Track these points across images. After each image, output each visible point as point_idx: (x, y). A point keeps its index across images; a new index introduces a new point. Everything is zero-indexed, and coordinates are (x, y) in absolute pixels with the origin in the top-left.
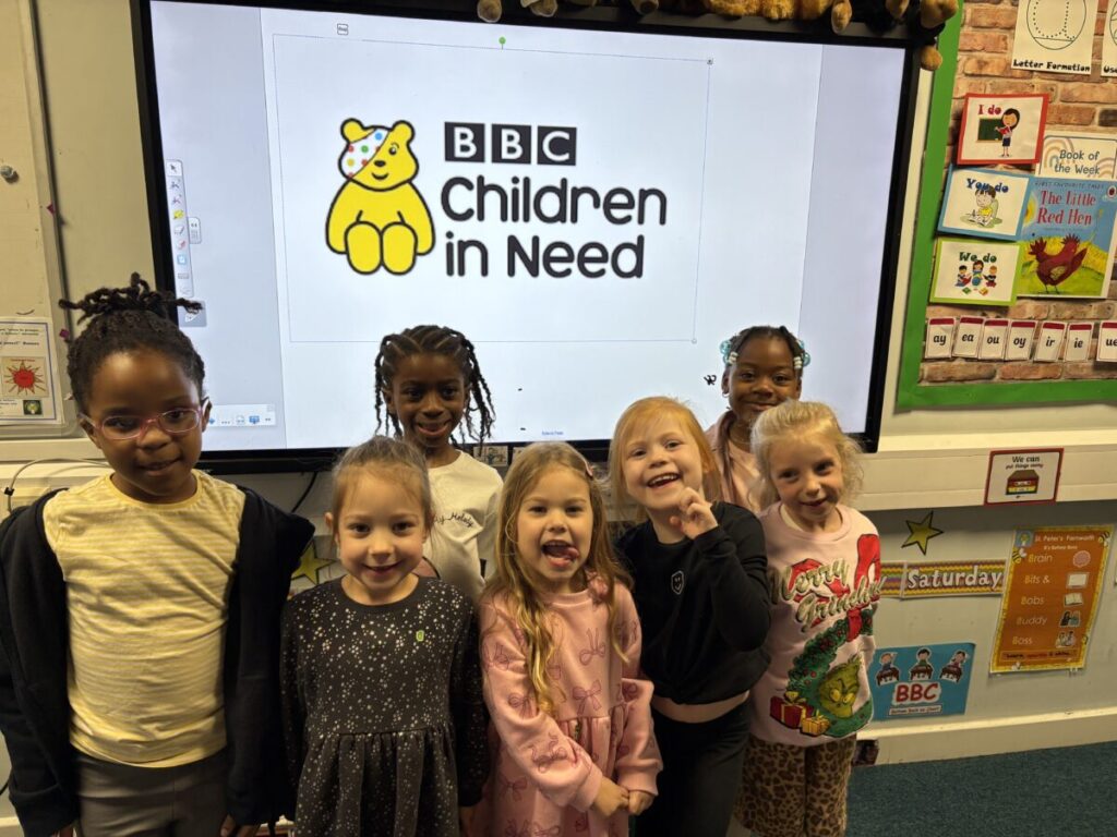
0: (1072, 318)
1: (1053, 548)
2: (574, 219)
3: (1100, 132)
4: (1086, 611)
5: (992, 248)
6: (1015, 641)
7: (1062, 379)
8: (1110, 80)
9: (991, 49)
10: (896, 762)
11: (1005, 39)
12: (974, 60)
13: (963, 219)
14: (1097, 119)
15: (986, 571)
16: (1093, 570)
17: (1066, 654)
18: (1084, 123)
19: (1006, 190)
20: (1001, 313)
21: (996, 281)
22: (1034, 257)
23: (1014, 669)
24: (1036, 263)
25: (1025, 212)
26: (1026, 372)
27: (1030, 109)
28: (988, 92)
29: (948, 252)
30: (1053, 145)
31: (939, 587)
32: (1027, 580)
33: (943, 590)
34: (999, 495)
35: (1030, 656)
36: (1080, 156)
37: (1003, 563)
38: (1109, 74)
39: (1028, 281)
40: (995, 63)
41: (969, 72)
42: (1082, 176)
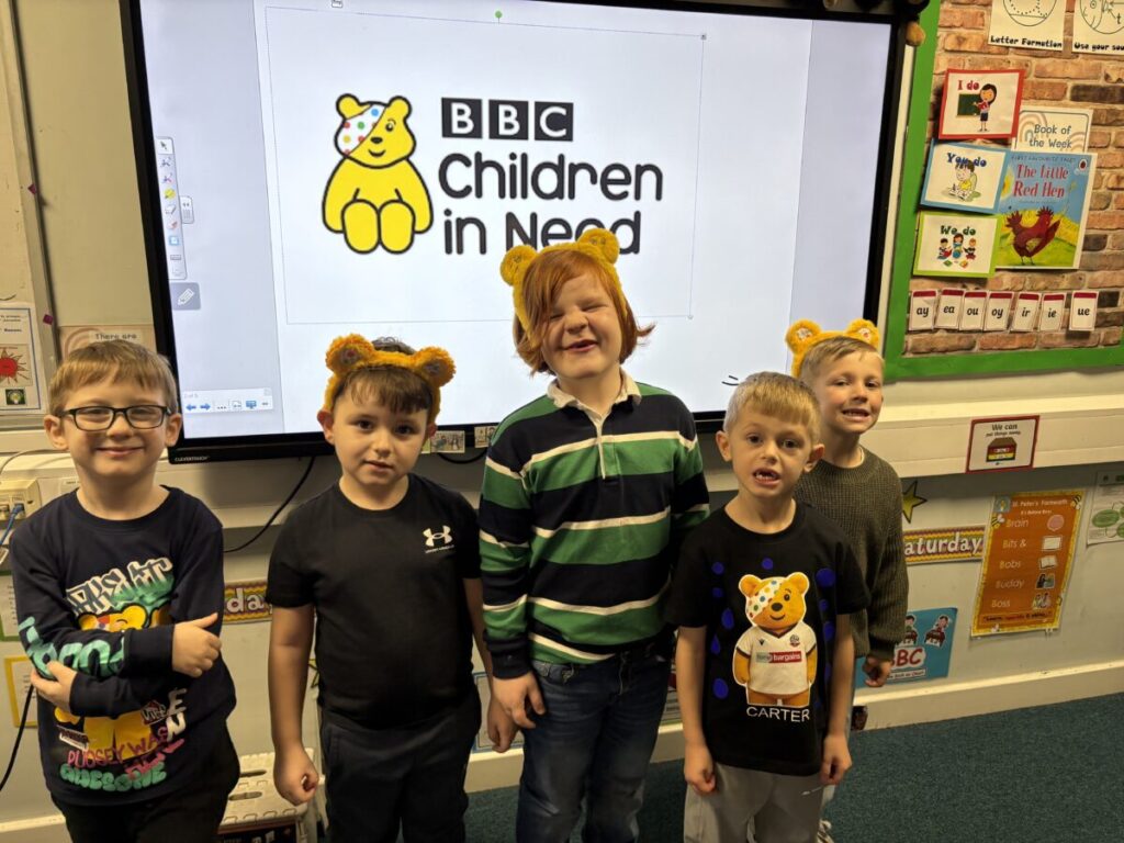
0: (1046, 288)
1: (1029, 512)
2: (572, 196)
3: (1071, 107)
4: (1060, 572)
5: (972, 222)
6: (995, 604)
7: (1037, 349)
8: (1081, 56)
9: (969, 25)
10: (885, 727)
11: (982, 15)
12: (953, 36)
13: (943, 193)
14: (1068, 94)
15: (966, 536)
16: (1067, 533)
17: (1042, 615)
18: (1056, 98)
19: (984, 164)
20: (980, 284)
21: (975, 253)
22: (1011, 229)
23: (993, 631)
24: (1012, 236)
25: (1002, 186)
26: (1004, 342)
27: (1007, 85)
28: (967, 67)
29: (930, 225)
30: (1027, 120)
31: (923, 555)
32: (1006, 544)
33: (927, 557)
34: (979, 463)
35: (1009, 618)
36: (1054, 130)
37: (982, 529)
38: (1080, 50)
39: (1005, 254)
40: (973, 39)
41: (949, 48)
42: (1055, 150)
